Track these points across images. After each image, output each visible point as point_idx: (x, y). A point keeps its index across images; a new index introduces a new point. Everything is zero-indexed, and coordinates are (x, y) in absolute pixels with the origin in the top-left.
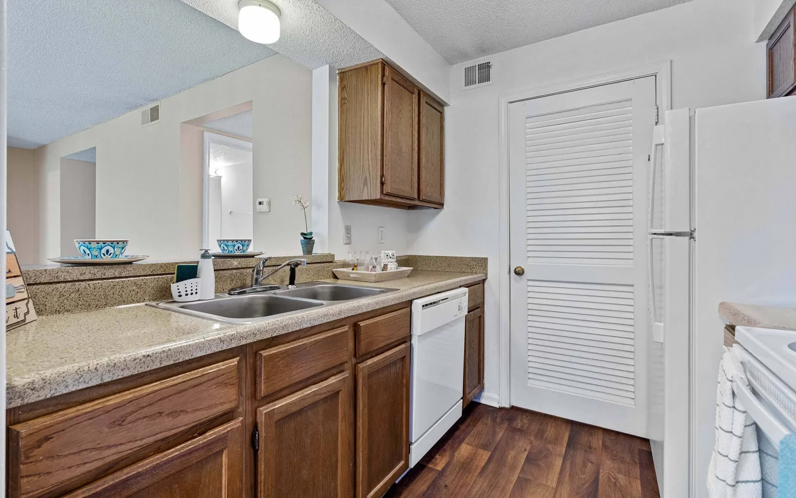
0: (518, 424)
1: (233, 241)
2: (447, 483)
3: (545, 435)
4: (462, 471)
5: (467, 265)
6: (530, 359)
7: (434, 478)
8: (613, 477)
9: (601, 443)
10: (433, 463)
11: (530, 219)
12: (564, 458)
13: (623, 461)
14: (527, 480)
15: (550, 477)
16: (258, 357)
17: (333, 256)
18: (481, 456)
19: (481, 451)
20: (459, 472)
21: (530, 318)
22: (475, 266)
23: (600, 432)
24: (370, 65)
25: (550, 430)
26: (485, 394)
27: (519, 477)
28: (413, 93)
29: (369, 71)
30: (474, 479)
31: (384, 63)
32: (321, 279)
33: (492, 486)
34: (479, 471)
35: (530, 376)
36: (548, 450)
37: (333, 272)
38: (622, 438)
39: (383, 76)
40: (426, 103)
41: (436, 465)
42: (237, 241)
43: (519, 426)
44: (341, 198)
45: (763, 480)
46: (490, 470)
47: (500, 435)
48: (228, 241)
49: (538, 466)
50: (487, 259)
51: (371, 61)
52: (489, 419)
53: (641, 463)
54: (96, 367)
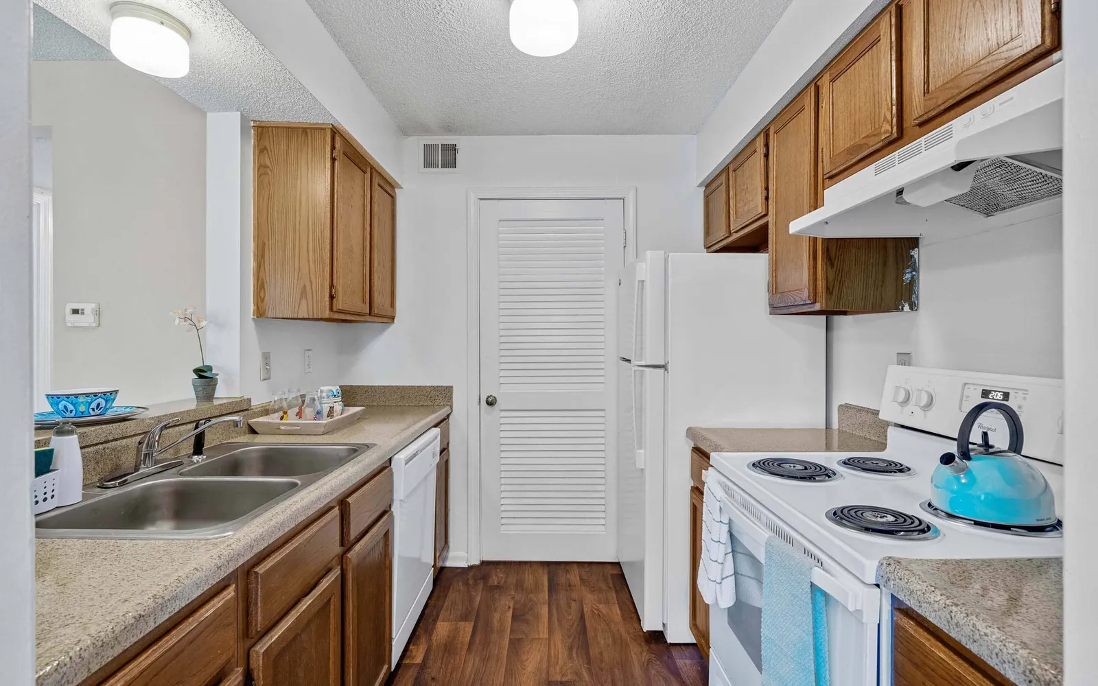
0: (494, 580)
1: (87, 395)
2: (433, 675)
3: (525, 586)
4: (446, 655)
5: (427, 397)
6: (503, 502)
7: (415, 674)
8: (595, 609)
9: (578, 578)
10: (409, 657)
11: (503, 340)
12: (549, 604)
13: (601, 591)
14: (519, 640)
15: (541, 629)
16: (252, 578)
17: (249, 400)
18: (464, 630)
19: (462, 624)
20: (443, 656)
21: (503, 454)
22: (437, 397)
23: (575, 566)
24: (311, 129)
25: (529, 579)
26: (451, 554)
27: (510, 639)
28: (365, 172)
29: (309, 138)
30: (463, 658)
31: (335, 130)
32: (232, 438)
33: (485, 660)
34: (466, 647)
35: (503, 521)
36: (531, 600)
37: (248, 424)
38: (594, 567)
39: (333, 148)
40: (379, 185)
41: (413, 658)
42: (95, 395)
43: (496, 583)
44: (260, 313)
45: (736, 573)
46: (477, 642)
47: (478, 599)
48: (76, 396)
49: (527, 622)
50: (451, 387)
51: (314, 124)
52: (460, 583)
53: (615, 587)
54: (80, 655)
